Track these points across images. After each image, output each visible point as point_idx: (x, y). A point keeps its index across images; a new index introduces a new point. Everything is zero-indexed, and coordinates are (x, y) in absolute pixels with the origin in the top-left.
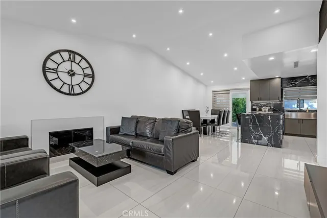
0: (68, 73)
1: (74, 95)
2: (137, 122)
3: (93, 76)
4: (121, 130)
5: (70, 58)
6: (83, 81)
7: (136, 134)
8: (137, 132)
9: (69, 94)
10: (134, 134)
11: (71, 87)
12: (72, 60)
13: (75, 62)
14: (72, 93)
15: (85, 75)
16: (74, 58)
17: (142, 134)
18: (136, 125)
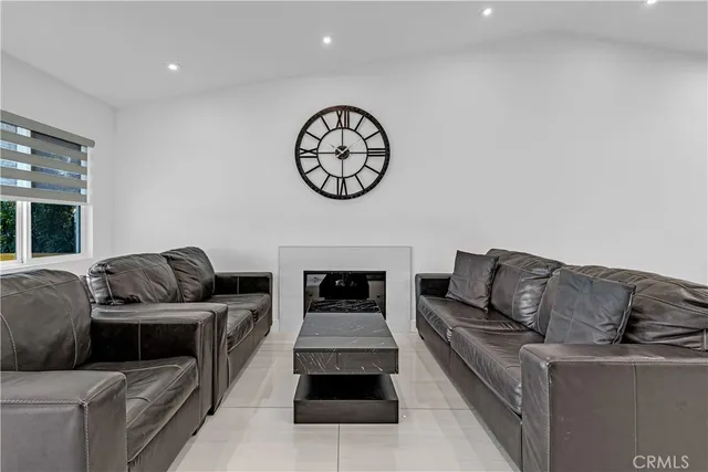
0: (337, 152)
1: (347, 197)
2: (496, 270)
3: (386, 153)
4: (451, 288)
5: (340, 121)
6: (365, 165)
7: (490, 306)
8: (494, 302)
9: (338, 197)
10: (482, 304)
11: (341, 180)
12: (343, 126)
13: (348, 128)
14: (344, 194)
15: (370, 153)
16: (348, 120)
17: (506, 312)
18: (492, 279)
